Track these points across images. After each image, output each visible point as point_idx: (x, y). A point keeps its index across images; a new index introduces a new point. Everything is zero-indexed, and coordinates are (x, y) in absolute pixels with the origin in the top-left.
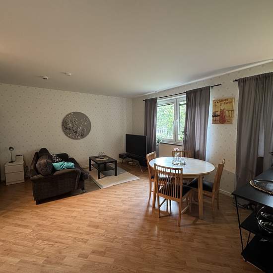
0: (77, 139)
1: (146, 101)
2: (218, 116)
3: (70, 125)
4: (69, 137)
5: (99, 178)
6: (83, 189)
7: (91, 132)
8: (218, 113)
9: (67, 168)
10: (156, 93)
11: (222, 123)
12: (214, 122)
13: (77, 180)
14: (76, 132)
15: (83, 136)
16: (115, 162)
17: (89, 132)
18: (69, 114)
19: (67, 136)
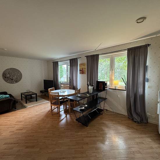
0: (13, 83)
1: (53, 62)
2: (81, 71)
3: (8, 76)
4: (8, 82)
5: (26, 103)
6: (15, 109)
7: (22, 79)
8: (81, 70)
9: (5, 98)
10: (58, 59)
11: (83, 74)
12: (80, 73)
13: (11, 104)
14: (12, 79)
15: (17, 82)
16: (36, 94)
17: (21, 79)
18: (7, 69)
19: (7, 82)
